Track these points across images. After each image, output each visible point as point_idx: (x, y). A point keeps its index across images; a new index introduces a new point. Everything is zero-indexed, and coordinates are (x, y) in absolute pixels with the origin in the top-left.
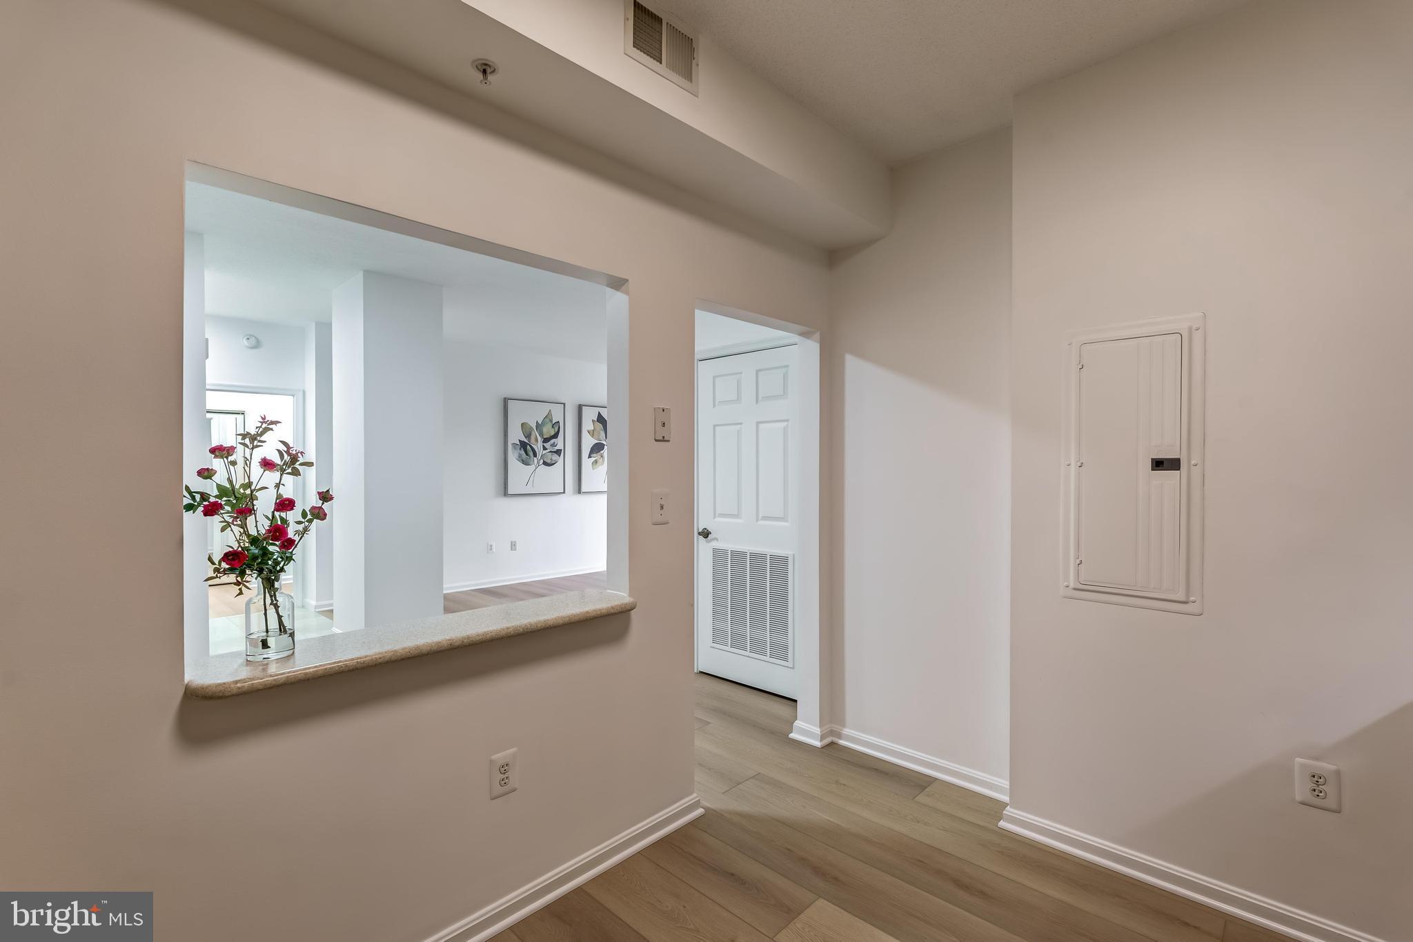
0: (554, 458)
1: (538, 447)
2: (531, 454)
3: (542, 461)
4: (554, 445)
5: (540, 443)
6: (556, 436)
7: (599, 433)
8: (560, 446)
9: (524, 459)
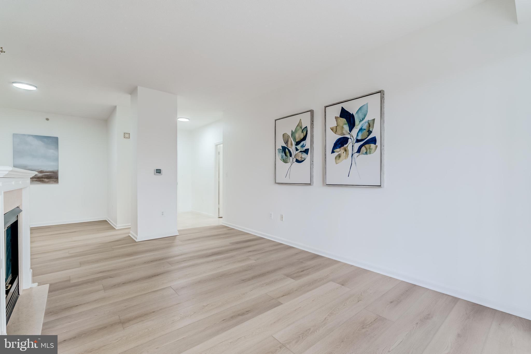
0: (303, 156)
1: (292, 149)
2: (288, 154)
3: (295, 159)
4: (303, 146)
5: (294, 146)
6: (304, 139)
7: (343, 128)
8: (308, 146)
9: (284, 159)
